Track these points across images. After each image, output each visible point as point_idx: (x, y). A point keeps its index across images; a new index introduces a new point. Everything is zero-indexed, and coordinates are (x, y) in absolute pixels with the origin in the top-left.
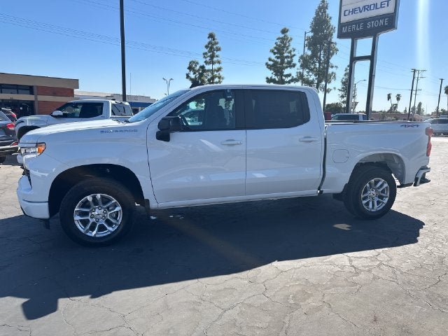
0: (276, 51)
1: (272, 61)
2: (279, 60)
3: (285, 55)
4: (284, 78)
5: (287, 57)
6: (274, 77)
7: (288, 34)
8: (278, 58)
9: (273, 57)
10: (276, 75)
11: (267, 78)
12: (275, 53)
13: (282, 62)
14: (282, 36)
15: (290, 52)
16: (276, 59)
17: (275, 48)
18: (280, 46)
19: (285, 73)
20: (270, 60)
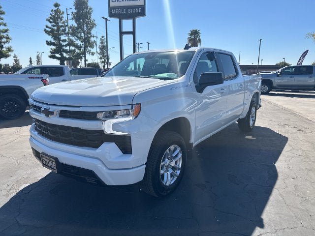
0: (51, 20)
1: (50, 28)
2: (55, 28)
3: (60, 24)
4: (61, 42)
5: (62, 26)
6: (53, 41)
7: (60, 8)
8: (54, 26)
9: (50, 25)
10: (54, 39)
11: (47, 41)
12: (51, 22)
13: (58, 30)
14: (55, 9)
15: (64, 23)
16: (52, 27)
17: (51, 18)
18: (54, 16)
19: (62, 39)
20: (47, 27)
